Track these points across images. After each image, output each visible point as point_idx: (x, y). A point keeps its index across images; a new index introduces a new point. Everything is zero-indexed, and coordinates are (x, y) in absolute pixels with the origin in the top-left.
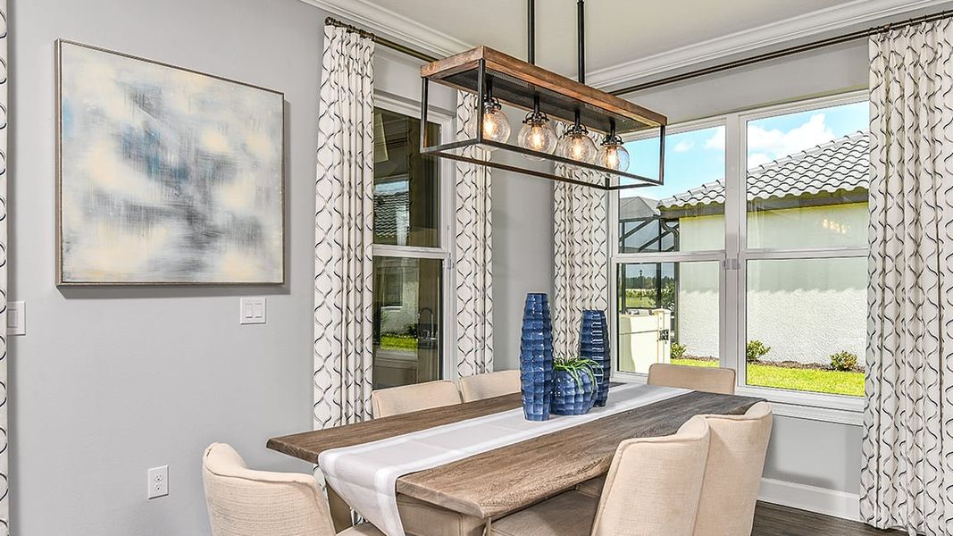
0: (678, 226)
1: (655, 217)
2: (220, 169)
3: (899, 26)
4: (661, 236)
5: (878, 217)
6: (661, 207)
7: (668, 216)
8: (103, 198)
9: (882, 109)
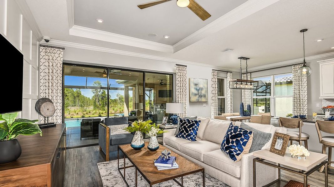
0: (271, 87)
1: (265, 85)
2: (202, 89)
3: (297, 64)
4: (266, 89)
5: (294, 87)
6: (266, 83)
7: (267, 85)
8: (193, 93)
9: (294, 76)
